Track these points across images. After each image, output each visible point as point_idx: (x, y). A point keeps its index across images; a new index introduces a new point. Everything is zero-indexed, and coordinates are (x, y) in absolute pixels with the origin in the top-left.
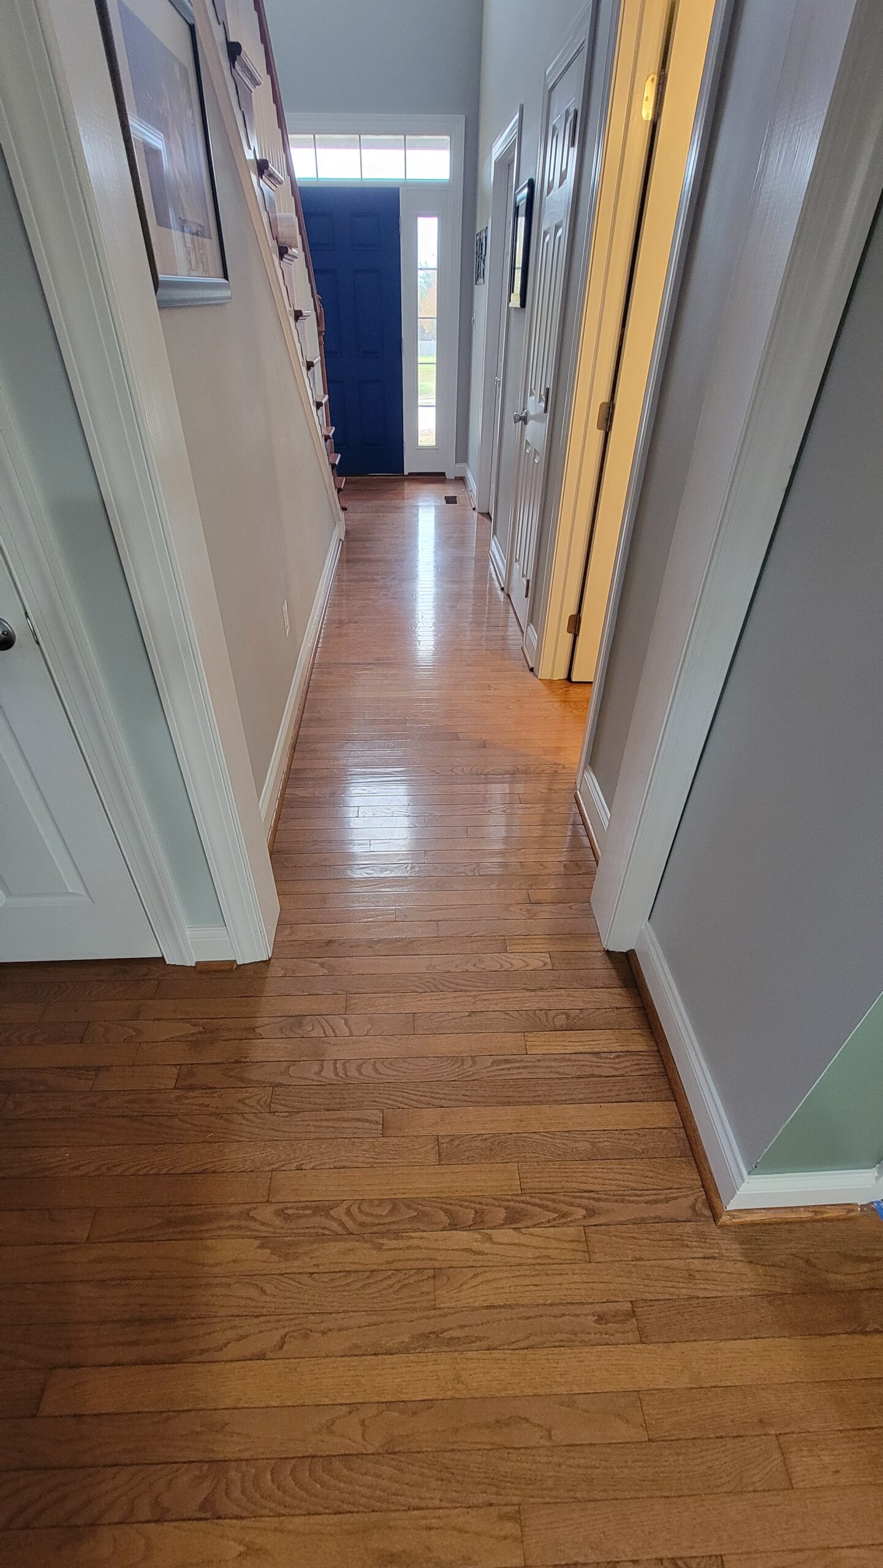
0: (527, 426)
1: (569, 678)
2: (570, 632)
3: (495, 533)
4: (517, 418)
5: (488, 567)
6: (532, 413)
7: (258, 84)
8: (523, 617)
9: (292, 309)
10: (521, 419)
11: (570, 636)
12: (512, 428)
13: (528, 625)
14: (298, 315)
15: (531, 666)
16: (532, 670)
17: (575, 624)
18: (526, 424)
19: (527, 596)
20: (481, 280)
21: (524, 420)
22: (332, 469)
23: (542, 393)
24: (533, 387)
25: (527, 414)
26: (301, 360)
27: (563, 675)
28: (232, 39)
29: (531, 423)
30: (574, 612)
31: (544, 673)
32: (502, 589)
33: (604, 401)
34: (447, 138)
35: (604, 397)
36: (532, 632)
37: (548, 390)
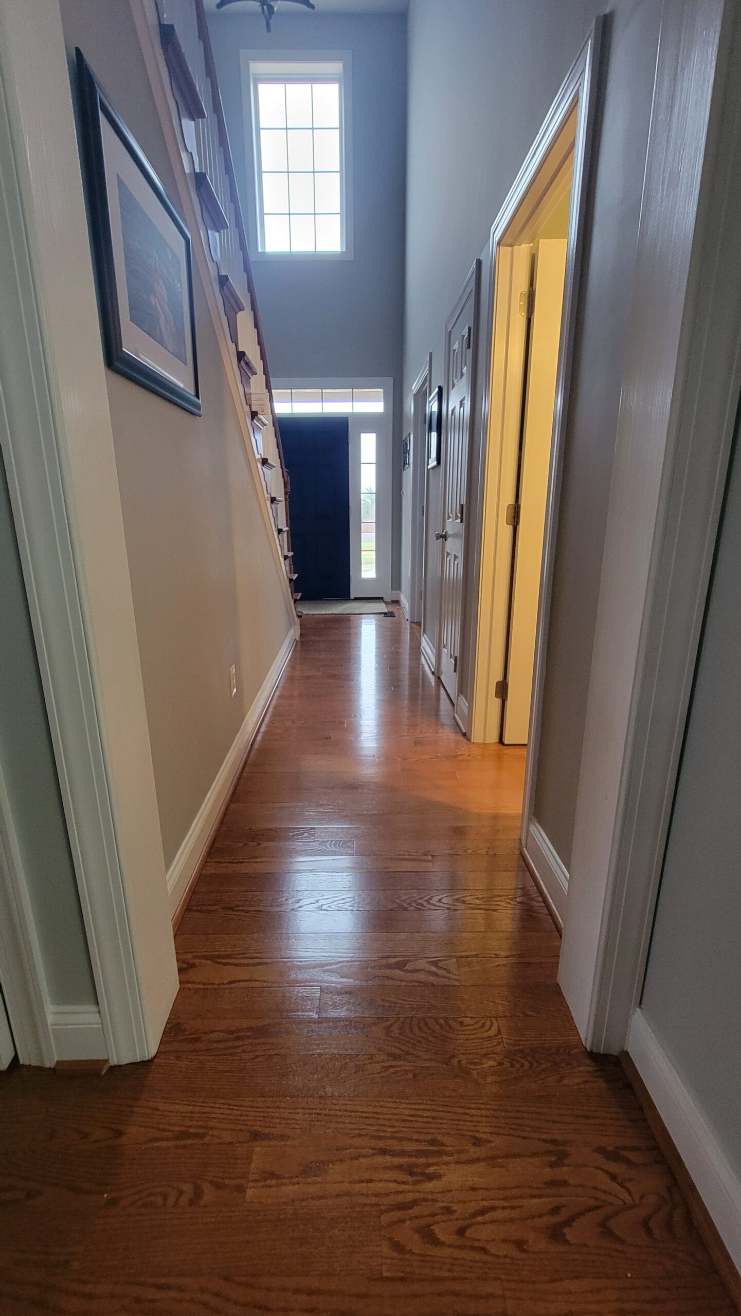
0: (447, 542)
1: (501, 741)
2: (498, 697)
3: (424, 631)
4: (438, 536)
5: (420, 659)
6: (450, 532)
7: (256, 374)
8: (453, 691)
9: (269, 496)
10: (442, 536)
11: (498, 701)
12: (434, 545)
13: (458, 696)
14: (273, 500)
15: (464, 731)
16: (464, 735)
17: (502, 690)
18: (446, 540)
19: (455, 671)
20: (407, 466)
21: (444, 537)
22: (290, 582)
23: (458, 512)
24: (450, 512)
25: (446, 532)
26: (274, 527)
27: (493, 738)
28: (240, 350)
29: (449, 539)
30: (500, 678)
31: (477, 736)
32: (433, 673)
33: (510, 503)
34: (381, 390)
35: (509, 499)
36: (463, 702)
37: (462, 506)
